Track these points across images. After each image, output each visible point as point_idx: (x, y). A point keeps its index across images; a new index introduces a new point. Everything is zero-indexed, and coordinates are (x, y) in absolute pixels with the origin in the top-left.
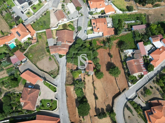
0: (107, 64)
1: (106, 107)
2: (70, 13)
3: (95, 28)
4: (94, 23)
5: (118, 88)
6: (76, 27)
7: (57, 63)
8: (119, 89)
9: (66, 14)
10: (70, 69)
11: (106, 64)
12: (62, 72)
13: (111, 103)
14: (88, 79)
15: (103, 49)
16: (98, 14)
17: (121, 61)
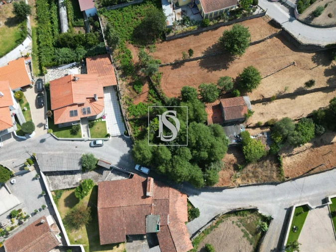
0: (207, 68)
1: (318, 65)
2: (17, 209)
3: (89, 108)
4: (71, 112)
5: (269, 40)
6: (78, 178)
7: (217, 223)
8: (271, 37)
9: (20, 223)
10: (234, 173)
11: (206, 70)
12: (241, 200)
13: (309, 54)
14: (258, 116)
15: (162, 82)
16: (29, 108)
17: (196, 33)
